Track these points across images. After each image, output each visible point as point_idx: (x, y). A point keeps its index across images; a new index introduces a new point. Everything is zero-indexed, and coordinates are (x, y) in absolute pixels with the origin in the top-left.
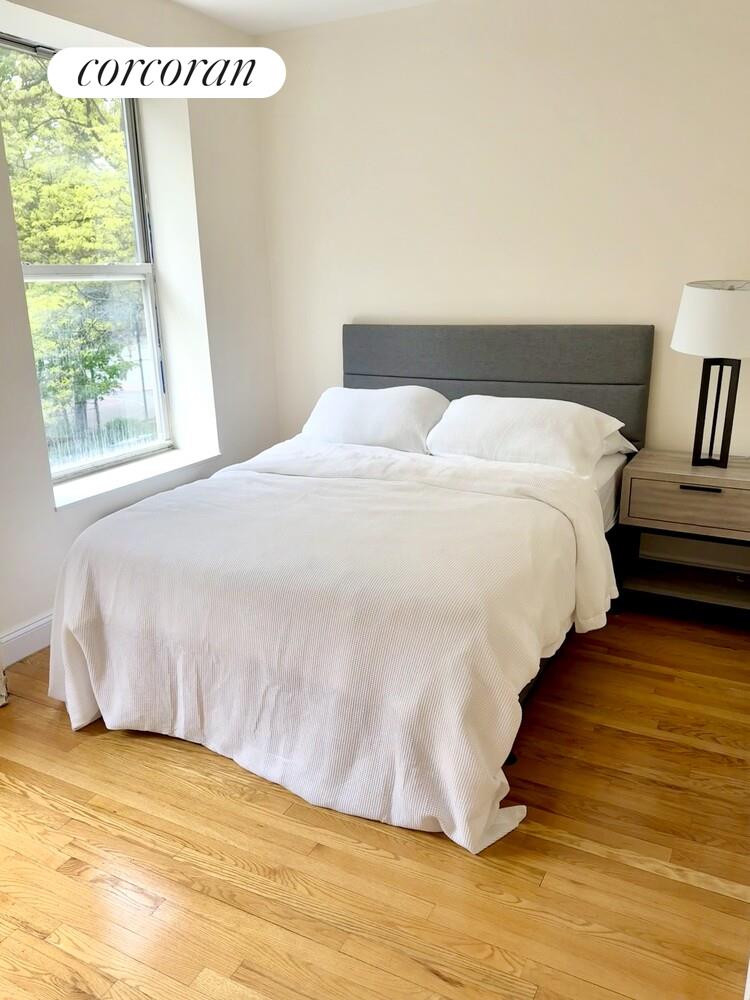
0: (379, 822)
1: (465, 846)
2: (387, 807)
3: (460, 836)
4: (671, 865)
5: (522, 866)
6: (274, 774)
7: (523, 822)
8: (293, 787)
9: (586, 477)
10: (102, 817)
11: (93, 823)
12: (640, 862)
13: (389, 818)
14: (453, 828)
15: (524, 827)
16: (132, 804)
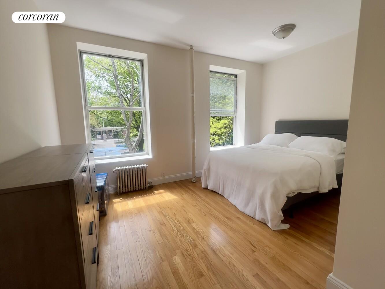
0: (253, 218)
1: (270, 227)
2: (255, 215)
3: (269, 225)
4: (328, 251)
5: (283, 236)
6: (234, 204)
7: (288, 229)
8: (237, 207)
9: (332, 156)
10: (202, 201)
11: (201, 201)
12: (318, 247)
13: (255, 217)
14: (268, 223)
15: (288, 230)
16: (208, 201)
